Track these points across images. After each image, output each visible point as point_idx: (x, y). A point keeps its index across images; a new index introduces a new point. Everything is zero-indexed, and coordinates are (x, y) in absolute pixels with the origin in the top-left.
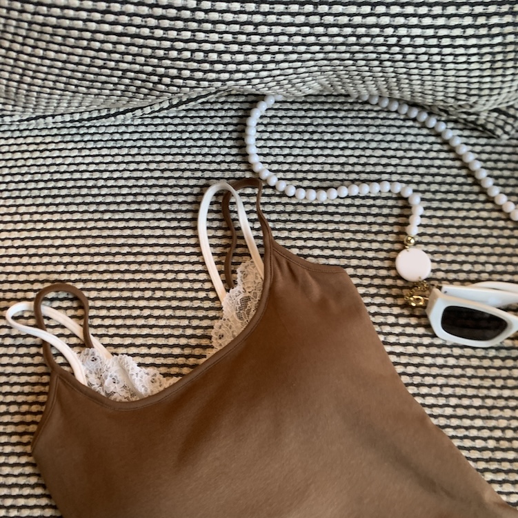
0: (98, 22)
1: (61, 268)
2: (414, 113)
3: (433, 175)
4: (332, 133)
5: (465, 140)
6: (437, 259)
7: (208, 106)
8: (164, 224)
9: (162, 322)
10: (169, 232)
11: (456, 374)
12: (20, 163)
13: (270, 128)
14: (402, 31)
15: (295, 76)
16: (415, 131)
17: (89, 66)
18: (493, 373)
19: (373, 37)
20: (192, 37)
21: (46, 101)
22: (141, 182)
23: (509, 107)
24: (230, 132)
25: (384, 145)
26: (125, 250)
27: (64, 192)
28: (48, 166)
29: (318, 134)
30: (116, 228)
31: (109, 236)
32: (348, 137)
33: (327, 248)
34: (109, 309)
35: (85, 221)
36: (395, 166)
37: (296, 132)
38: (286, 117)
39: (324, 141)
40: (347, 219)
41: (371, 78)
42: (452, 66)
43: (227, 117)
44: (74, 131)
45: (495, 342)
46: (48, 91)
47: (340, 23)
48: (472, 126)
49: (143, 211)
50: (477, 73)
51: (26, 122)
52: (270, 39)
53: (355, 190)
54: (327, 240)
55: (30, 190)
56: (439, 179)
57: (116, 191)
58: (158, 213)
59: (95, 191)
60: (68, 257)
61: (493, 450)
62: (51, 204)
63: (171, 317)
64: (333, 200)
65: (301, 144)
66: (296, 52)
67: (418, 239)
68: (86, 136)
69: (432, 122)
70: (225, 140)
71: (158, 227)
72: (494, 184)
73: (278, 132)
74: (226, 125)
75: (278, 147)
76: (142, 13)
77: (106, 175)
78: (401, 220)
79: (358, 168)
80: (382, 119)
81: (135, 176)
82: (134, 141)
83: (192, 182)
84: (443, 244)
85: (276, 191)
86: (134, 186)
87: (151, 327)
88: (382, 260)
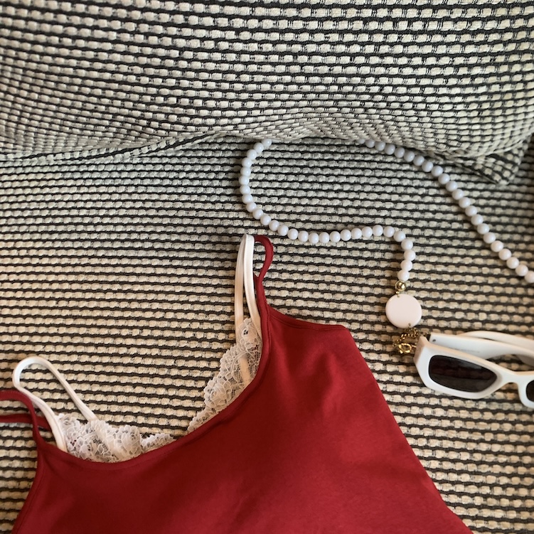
0: (88, 69)
1: (53, 304)
2: (411, 157)
3: (428, 220)
4: (327, 176)
5: (462, 185)
6: (429, 306)
7: (206, 147)
8: (156, 262)
9: (149, 361)
10: (160, 271)
11: (444, 426)
12: (21, 199)
13: (266, 170)
14: (384, 81)
15: (282, 122)
16: (411, 175)
17: (81, 109)
18: (482, 426)
19: (354, 86)
20: (177, 84)
21: (44, 140)
22: (136, 220)
23: (506, 153)
24: (227, 173)
25: (379, 189)
26: (117, 287)
27: (60, 228)
28: (47, 202)
29: (314, 176)
31: (101, 273)
32: (343, 179)
33: (317, 291)
34: (97, 346)
35: (80, 257)
36: (390, 210)
37: (292, 174)
38: (283, 158)
39: (320, 183)
40: (339, 262)
41: (359, 124)
42: (438, 114)
43: (224, 157)
44: (74, 168)
45: (486, 394)
46: (45, 131)
47: (320, 72)
48: (470, 171)
50: (465, 121)
51: (28, 159)
52: (253, 87)
53: (347, 235)
54: (318, 282)
55: (29, 225)
56: (434, 224)
57: (111, 228)
58: (151, 251)
59: (91, 228)
60: (60, 293)
61: (480, 507)
62: (48, 240)
63: (157, 357)
64: (325, 243)
65: (296, 185)
66: (280, 100)
67: (408, 285)
68: (85, 173)
69: (429, 167)
70: (221, 180)
71: (150, 266)
72: (491, 231)
73: (274, 173)
74: (223, 165)
75: (273, 189)
76: (128, 62)
77: (102, 212)
78: (393, 265)
79: (352, 211)
80: (378, 162)
81: (131, 214)
82: (132, 179)
83: (186, 221)
84: (435, 290)
85: (269, 231)
86: (129, 224)
87: (137, 366)
88: (372, 305)
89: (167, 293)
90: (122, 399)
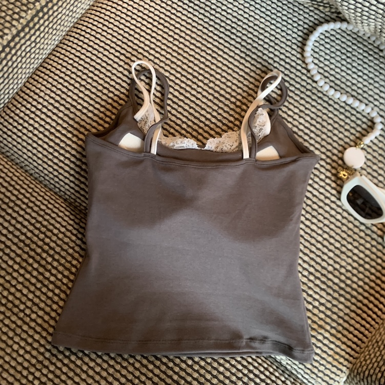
1: (171, 39)
4: (358, 64)
6: (368, 164)
7: (301, 7)
8: (237, 52)
9: (205, 100)
10: (237, 57)
11: (337, 225)
13: (327, 40)
22: (240, 23)
24: (304, 28)
26: (209, 52)
29: (351, 60)
30: (212, 38)
31: (205, 40)
32: (366, 72)
33: (315, 120)
34: (182, 75)
35: (198, 24)
36: (381, 103)
37: (340, 51)
38: (340, 40)
39: (352, 65)
40: (336, 113)
43: (308, 19)
49: (231, 38)
53: (350, 101)
54: (318, 116)
57: (224, 19)
58: (238, 44)
59: (213, 12)
62: (186, 4)
63: (210, 100)
64: (335, 98)
65: (338, 59)
67: (365, 147)
70: (298, 30)
71: (233, 52)
73: (330, 45)
74: (304, 23)
75: (324, 52)
77: (224, 8)
78: (364, 132)
79: (360, 91)
81: (239, 18)
83: (267, 40)
84: (377, 159)
85: (308, 73)
86: (235, 23)
87: (198, 99)
88: (339, 145)
89: (234, 71)
90: (180, 110)
